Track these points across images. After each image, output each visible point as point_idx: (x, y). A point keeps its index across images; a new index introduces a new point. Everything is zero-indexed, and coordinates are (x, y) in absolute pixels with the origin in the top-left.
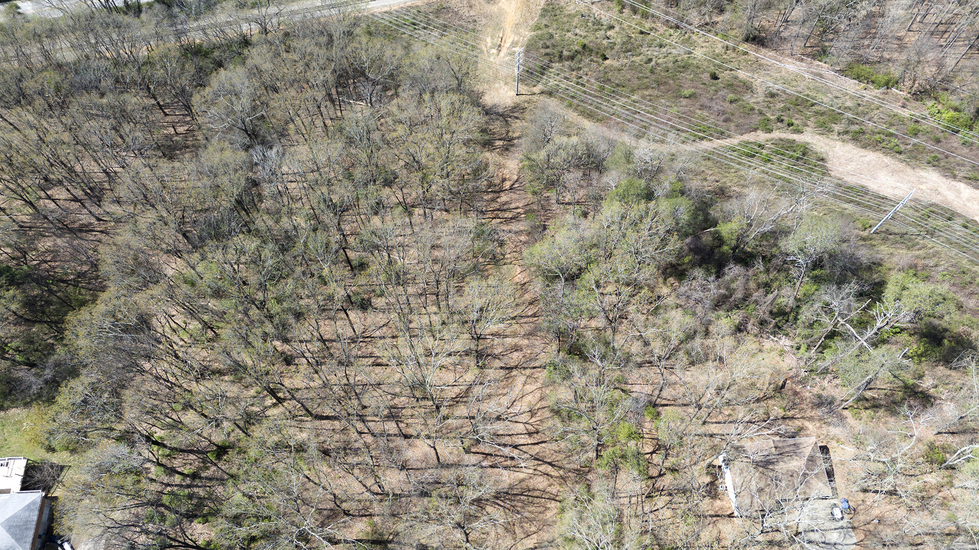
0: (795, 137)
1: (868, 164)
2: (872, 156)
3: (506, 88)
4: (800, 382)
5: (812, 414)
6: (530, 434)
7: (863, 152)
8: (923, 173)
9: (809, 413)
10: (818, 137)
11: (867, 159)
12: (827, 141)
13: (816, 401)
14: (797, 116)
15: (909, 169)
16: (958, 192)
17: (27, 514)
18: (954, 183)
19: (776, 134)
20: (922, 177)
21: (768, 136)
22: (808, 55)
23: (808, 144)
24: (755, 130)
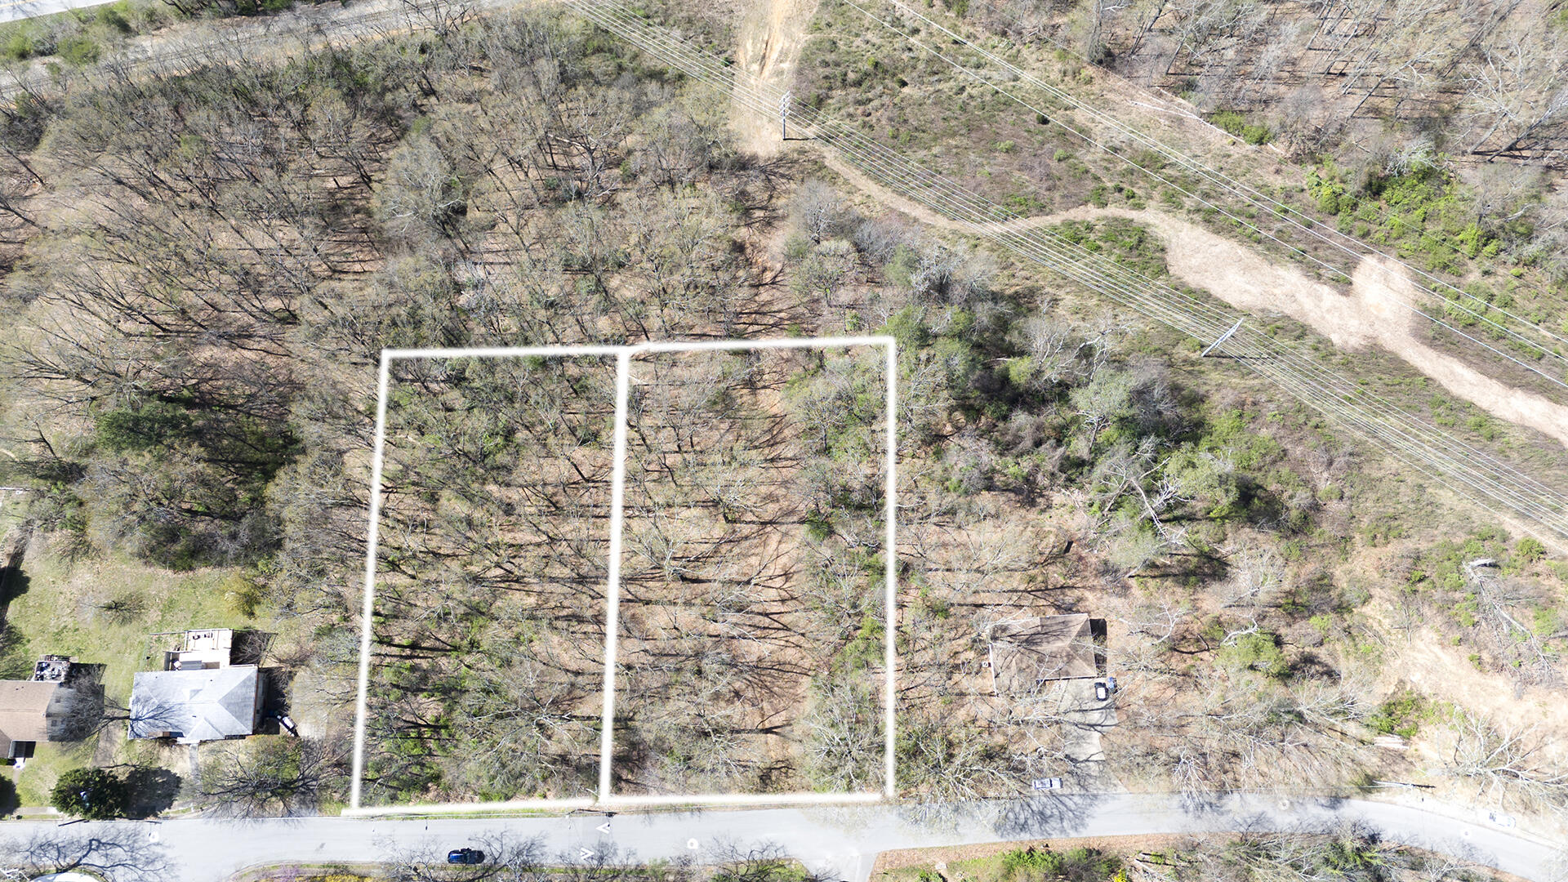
0: (1134, 215)
1: (1218, 257)
2: (1225, 246)
3: (770, 127)
4: (1088, 545)
5: (1095, 583)
6: (783, 601)
7: (1215, 239)
8: (1281, 271)
9: (1093, 582)
10: (1162, 215)
11: (1217, 250)
12: (1172, 221)
13: (1101, 569)
14: (1141, 184)
15: (1266, 267)
16: (1319, 298)
17: (244, 690)
18: (1318, 287)
19: (1112, 211)
20: (1278, 277)
21: (1101, 212)
22: (1169, 88)
23: (1148, 225)
24: (1086, 203)
